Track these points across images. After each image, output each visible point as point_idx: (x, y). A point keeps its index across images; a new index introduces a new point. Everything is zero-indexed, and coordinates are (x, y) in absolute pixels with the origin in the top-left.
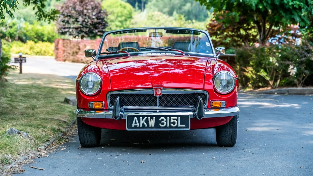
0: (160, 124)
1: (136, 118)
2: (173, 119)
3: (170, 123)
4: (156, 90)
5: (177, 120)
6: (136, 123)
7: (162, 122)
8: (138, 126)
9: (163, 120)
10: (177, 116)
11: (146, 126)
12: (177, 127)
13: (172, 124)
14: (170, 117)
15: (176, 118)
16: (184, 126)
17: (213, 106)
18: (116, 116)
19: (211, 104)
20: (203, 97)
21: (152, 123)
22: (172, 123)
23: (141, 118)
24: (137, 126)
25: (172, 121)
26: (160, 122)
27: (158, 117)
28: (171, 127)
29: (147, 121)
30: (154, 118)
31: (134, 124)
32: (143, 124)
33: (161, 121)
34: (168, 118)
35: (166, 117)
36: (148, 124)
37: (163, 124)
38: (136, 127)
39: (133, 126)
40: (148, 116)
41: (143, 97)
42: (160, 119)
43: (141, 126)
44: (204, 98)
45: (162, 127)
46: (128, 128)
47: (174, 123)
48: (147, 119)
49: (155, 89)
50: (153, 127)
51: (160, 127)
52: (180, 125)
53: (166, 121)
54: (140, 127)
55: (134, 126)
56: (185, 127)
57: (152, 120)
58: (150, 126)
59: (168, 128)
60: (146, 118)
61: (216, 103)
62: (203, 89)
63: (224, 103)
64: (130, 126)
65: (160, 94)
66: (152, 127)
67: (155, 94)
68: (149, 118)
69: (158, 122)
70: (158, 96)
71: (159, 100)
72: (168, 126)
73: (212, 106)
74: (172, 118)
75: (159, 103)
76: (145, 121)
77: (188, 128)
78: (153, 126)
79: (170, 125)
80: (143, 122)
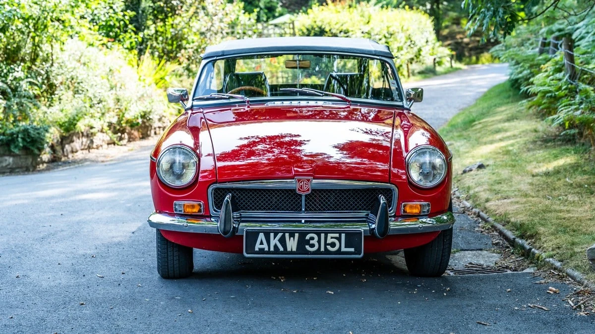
0: (307, 247)
1: (261, 236)
2: (332, 238)
3: (326, 244)
4: (301, 182)
5: (339, 239)
6: (262, 243)
7: (311, 242)
8: (266, 249)
9: (312, 238)
10: (340, 233)
11: (281, 249)
12: (339, 252)
13: (329, 247)
14: (327, 233)
15: (337, 235)
16: (352, 250)
17: (406, 212)
18: (226, 231)
19: (402, 208)
20: (388, 195)
21: (292, 244)
22: (329, 244)
23: (272, 235)
24: (264, 249)
25: (329, 241)
26: (308, 242)
27: (303, 234)
28: (327, 252)
29: (283, 241)
30: (297, 235)
31: (258, 247)
32: (276, 246)
34: (323, 235)
35: (318, 233)
36: (284, 245)
37: (313, 246)
38: (262, 251)
39: (257, 249)
40: (284, 232)
41: (276, 194)
42: (308, 237)
43: (272, 249)
44: (390, 197)
45: (311, 252)
46: (247, 253)
47: (333, 245)
48: (283, 237)
49: (299, 180)
50: (294, 251)
51: (307, 252)
52: (345, 247)
53: (319, 242)
54: (269, 252)
55: (259, 249)
56: (354, 252)
57: (292, 238)
58: (289, 249)
59: (322, 253)
60: (280, 235)
61: (411, 207)
63: (426, 206)
64: (251, 250)
65: (308, 190)
66: (292, 253)
67: (299, 190)
68: (287, 235)
69: (303, 242)
70: (304, 194)
71: (306, 201)
72: (322, 249)
73: (404, 211)
74: (330, 235)
75: (306, 205)
76: (279, 240)
77: (360, 254)
78: (294, 249)
79: (325, 248)
80: (274, 241)
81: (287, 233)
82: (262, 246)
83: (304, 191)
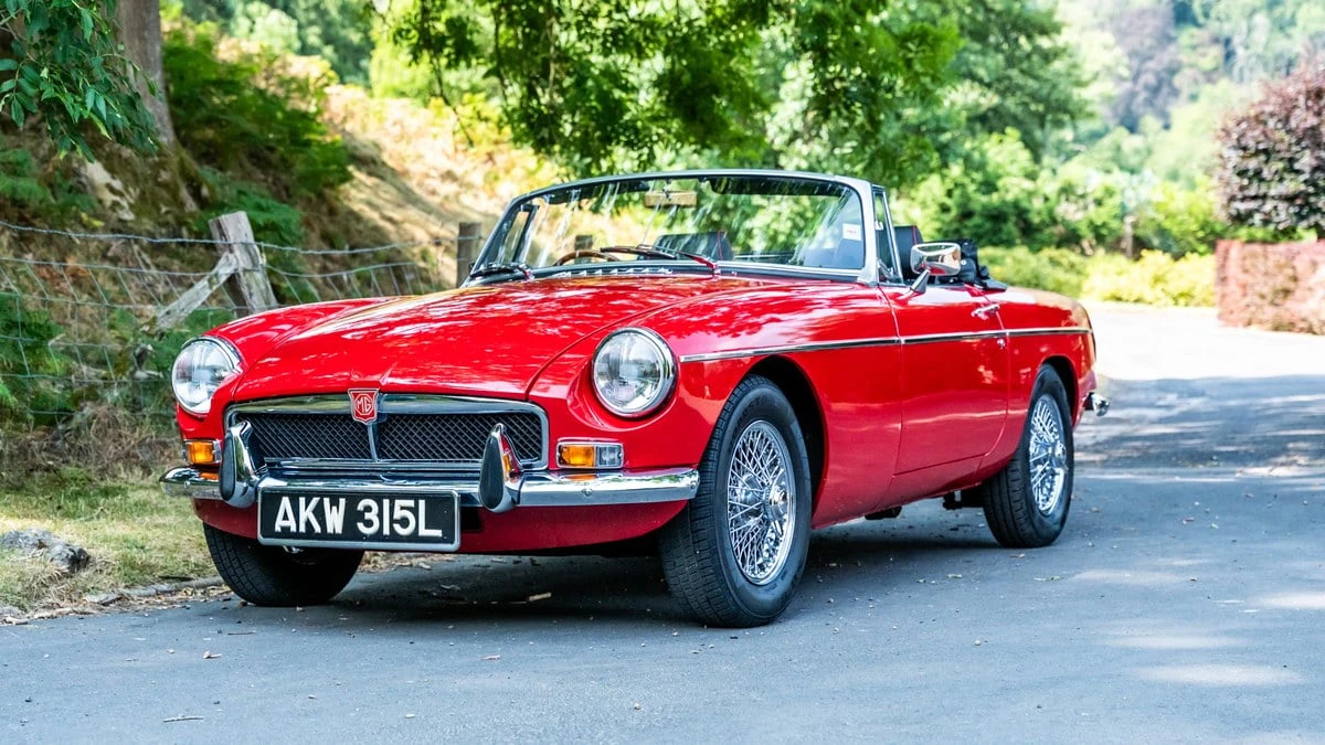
0: (361, 526)
1: (286, 502)
2: (402, 508)
3: (392, 521)
4: (359, 399)
5: (415, 511)
6: (285, 517)
7: (368, 516)
8: (293, 529)
9: (368, 509)
10: (415, 496)
11: (318, 529)
12: (414, 538)
13: (397, 527)
14: (393, 497)
15: (411, 503)
16: (438, 533)
17: (565, 463)
18: (228, 492)
19: (558, 454)
21: (335, 520)
22: (397, 521)
23: (302, 500)
24: (289, 528)
25: (398, 514)
26: (360, 516)
27: (353, 498)
28: (394, 537)
29: (319, 513)
30: (342, 501)
31: (279, 524)
32: (308, 523)
33: (361, 514)
34: (386, 502)
35: (378, 497)
36: (322, 523)
37: (369, 524)
38: (286, 532)
39: (278, 529)
40: (321, 494)
42: (360, 507)
43: (302, 529)
45: (365, 535)
46: (263, 536)
47: (404, 522)
48: (320, 504)
49: (355, 395)
50: (338, 534)
51: (360, 537)
52: (427, 527)
53: (380, 515)
54: (297, 535)
55: (283, 528)
56: (442, 538)
57: (334, 508)
58: (330, 530)
59: (385, 538)
60: (315, 500)
61: (576, 453)
62: (526, 398)
63: (612, 452)
64: (269, 530)
65: (372, 415)
66: (334, 537)
67: (357, 414)
68: (327, 501)
69: (353, 516)
70: (368, 423)
71: (375, 438)
72: (386, 531)
73: (562, 461)
74: (398, 503)
75: (377, 447)
76: (313, 512)
77: (452, 542)
78: (339, 530)
79: (391, 528)
80: (306, 514)
81: (327, 496)
82: (285, 523)
83: (365, 417)
